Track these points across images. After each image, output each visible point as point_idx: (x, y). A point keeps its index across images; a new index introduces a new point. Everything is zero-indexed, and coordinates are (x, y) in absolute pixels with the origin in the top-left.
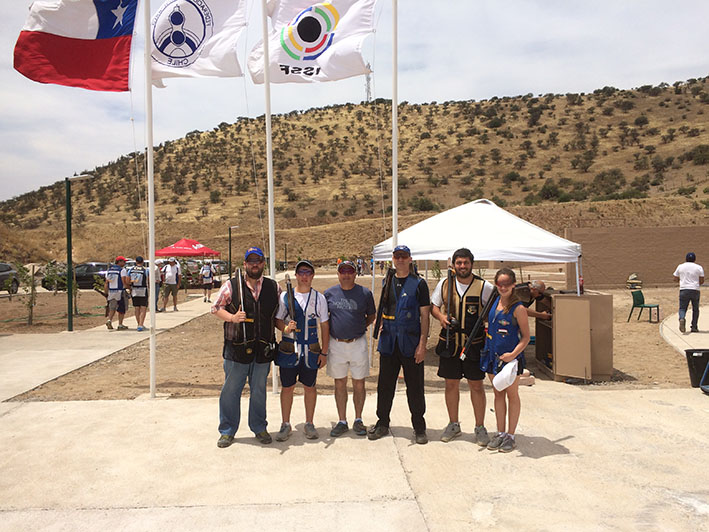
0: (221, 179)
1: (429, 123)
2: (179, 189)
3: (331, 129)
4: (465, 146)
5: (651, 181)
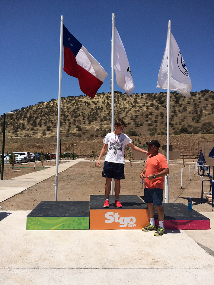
0: (51, 121)
1: (135, 101)
2: (34, 125)
3: (96, 102)
4: (150, 111)
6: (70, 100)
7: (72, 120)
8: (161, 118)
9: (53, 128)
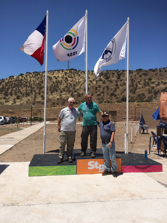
0: (20, 91)
2: (6, 94)
3: (57, 77)
4: (98, 84)
5: (153, 97)
6: (35, 75)
7: (37, 91)
8: (107, 90)
9: (22, 97)
